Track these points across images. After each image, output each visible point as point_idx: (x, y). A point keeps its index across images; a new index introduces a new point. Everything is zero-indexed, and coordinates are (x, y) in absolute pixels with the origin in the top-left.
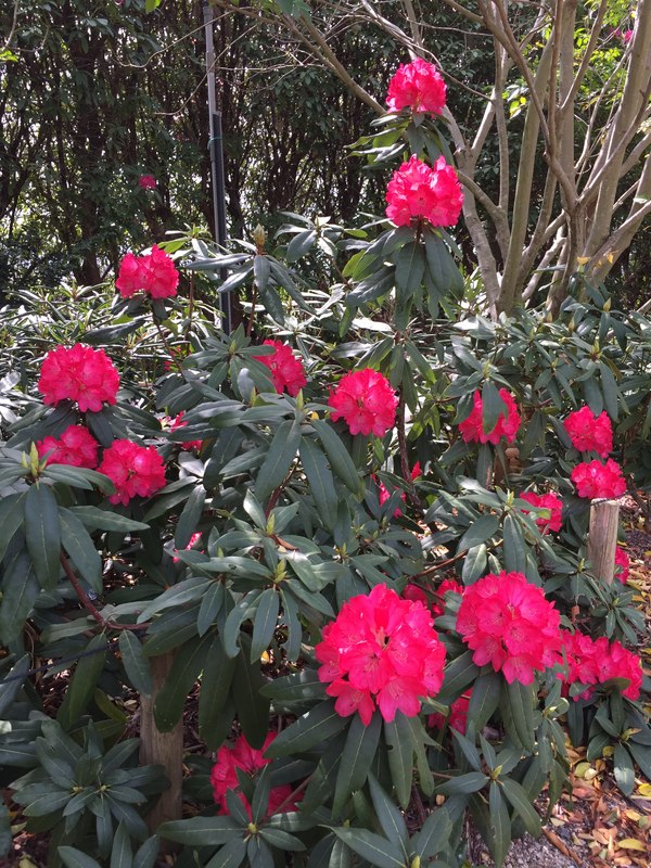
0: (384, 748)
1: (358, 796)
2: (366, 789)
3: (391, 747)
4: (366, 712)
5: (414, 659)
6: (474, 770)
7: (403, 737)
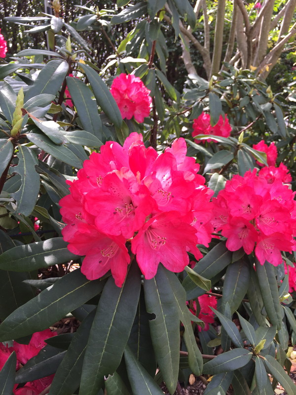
0: (144, 317)
1: (112, 380)
2: (123, 371)
3: (153, 316)
4: (121, 272)
5: (179, 200)
6: (234, 346)
7: (167, 305)
